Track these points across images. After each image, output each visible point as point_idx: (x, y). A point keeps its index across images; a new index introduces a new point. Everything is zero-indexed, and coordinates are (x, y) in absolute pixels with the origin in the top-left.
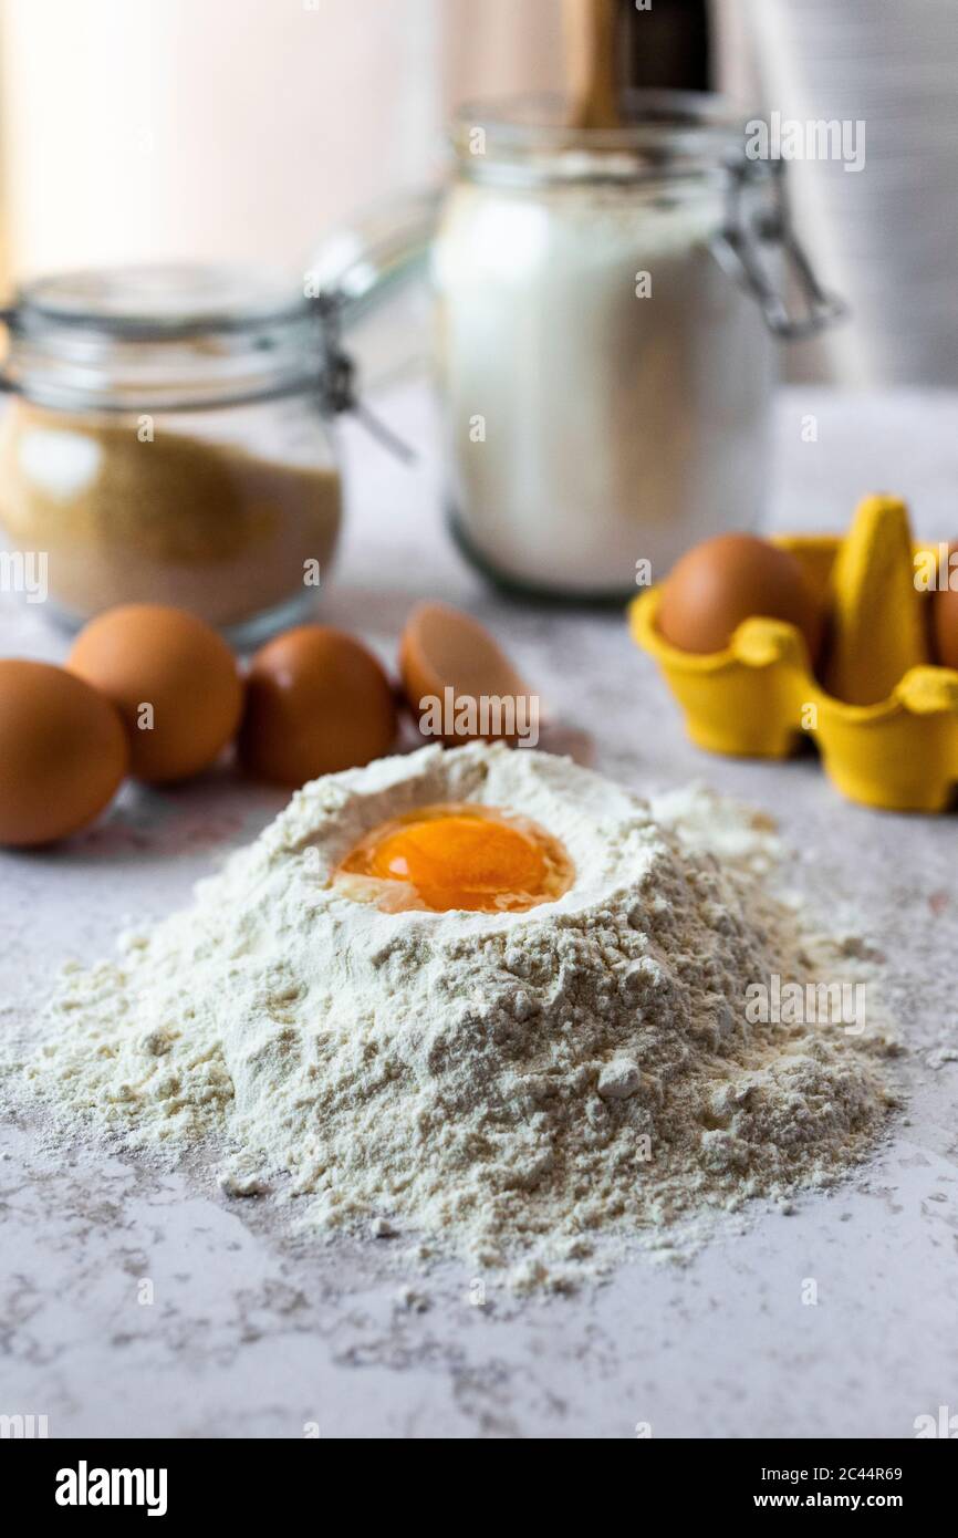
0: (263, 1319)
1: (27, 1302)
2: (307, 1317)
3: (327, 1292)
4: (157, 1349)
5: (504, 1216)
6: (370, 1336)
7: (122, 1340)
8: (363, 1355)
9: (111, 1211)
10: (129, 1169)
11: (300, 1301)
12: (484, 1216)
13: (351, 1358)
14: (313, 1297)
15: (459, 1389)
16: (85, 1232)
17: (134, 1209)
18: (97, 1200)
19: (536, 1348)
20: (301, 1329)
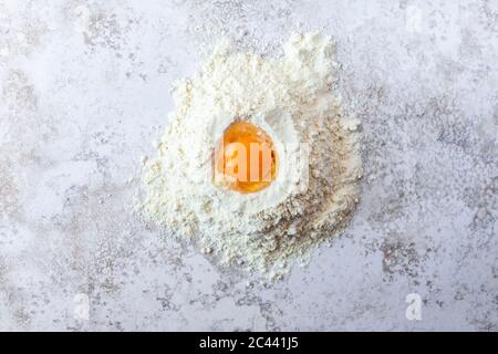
0: (219, 293)
1: (169, 292)
2: (228, 291)
3: (231, 283)
4: (199, 304)
5: (267, 259)
6: (243, 296)
7: (192, 302)
8: (242, 302)
9: (179, 260)
10: (179, 245)
11: (226, 287)
12: (262, 260)
13: (238, 303)
14: (229, 285)
15: (262, 309)
16: (175, 269)
17: (185, 260)
18: (175, 257)
19: (276, 296)
20: (228, 295)
